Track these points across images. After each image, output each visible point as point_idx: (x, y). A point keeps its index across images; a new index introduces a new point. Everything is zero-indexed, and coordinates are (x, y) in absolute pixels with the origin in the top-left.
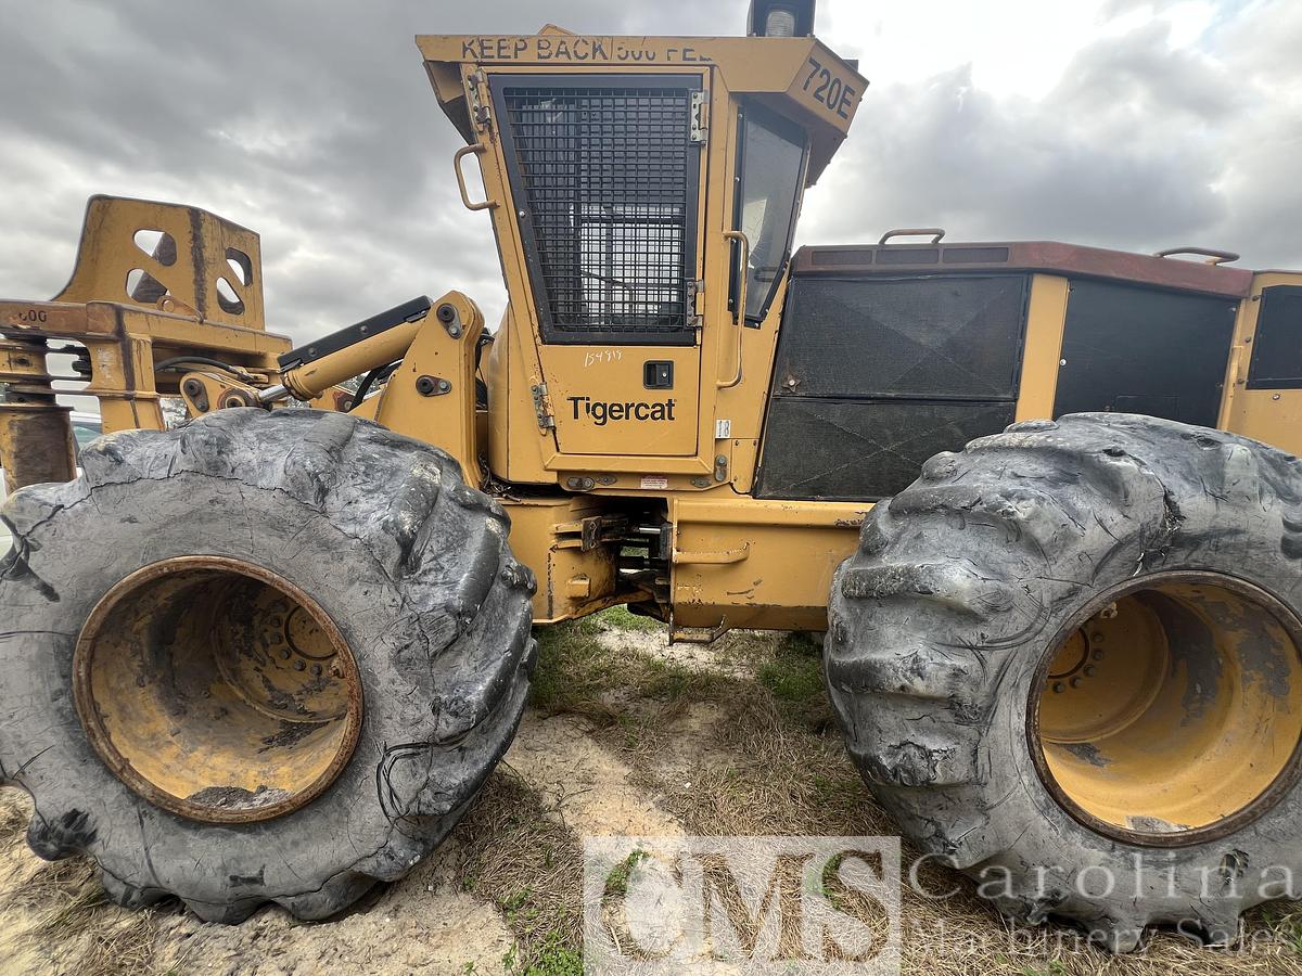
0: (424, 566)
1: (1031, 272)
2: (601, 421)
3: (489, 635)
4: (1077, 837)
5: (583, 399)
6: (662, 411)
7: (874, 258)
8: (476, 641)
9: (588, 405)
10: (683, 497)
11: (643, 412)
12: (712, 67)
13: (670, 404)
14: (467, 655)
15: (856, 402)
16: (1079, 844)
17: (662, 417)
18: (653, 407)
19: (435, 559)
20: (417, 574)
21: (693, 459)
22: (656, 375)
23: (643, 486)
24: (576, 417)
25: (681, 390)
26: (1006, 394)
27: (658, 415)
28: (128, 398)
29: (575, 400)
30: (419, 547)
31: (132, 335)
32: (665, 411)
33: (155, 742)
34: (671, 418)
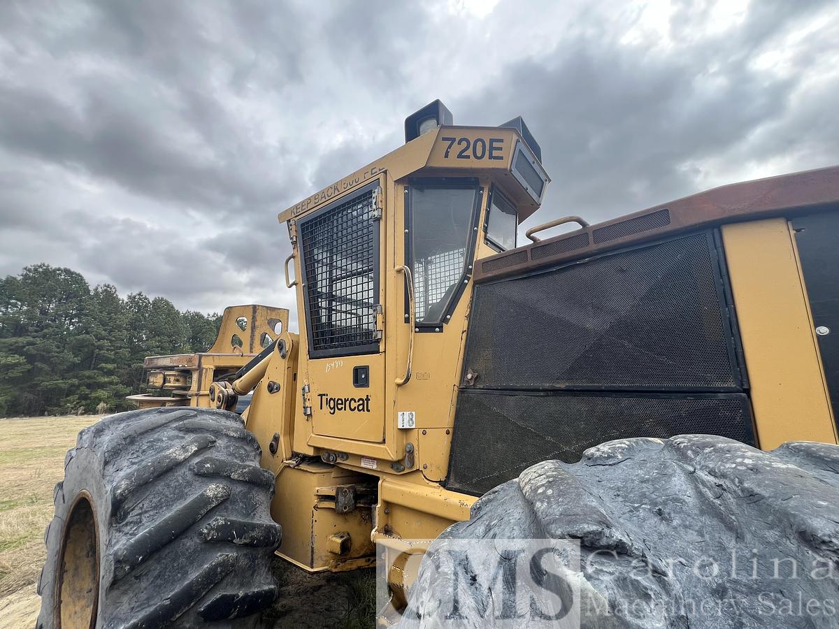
0: (129, 519)
2: (332, 411)
3: (159, 581)
5: (324, 395)
6: (363, 404)
7: (529, 255)
8: (143, 585)
9: (327, 399)
10: (388, 479)
11: (354, 405)
12: (385, 172)
13: (368, 399)
14: (131, 595)
15: (532, 394)
17: (363, 409)
18: (358, 401)
19: (140, 514)
20: (121, 525)
21: (382, 446)
22: (360, 377)
23: (363, 465)
24: (321, 409)
25: (373, 389)
27: (361, 407)
28: (197, 395)
29: (321, 395)
30: (131, 504)
31: (204, 366)
32: (364, 405)
34: (368, 411)
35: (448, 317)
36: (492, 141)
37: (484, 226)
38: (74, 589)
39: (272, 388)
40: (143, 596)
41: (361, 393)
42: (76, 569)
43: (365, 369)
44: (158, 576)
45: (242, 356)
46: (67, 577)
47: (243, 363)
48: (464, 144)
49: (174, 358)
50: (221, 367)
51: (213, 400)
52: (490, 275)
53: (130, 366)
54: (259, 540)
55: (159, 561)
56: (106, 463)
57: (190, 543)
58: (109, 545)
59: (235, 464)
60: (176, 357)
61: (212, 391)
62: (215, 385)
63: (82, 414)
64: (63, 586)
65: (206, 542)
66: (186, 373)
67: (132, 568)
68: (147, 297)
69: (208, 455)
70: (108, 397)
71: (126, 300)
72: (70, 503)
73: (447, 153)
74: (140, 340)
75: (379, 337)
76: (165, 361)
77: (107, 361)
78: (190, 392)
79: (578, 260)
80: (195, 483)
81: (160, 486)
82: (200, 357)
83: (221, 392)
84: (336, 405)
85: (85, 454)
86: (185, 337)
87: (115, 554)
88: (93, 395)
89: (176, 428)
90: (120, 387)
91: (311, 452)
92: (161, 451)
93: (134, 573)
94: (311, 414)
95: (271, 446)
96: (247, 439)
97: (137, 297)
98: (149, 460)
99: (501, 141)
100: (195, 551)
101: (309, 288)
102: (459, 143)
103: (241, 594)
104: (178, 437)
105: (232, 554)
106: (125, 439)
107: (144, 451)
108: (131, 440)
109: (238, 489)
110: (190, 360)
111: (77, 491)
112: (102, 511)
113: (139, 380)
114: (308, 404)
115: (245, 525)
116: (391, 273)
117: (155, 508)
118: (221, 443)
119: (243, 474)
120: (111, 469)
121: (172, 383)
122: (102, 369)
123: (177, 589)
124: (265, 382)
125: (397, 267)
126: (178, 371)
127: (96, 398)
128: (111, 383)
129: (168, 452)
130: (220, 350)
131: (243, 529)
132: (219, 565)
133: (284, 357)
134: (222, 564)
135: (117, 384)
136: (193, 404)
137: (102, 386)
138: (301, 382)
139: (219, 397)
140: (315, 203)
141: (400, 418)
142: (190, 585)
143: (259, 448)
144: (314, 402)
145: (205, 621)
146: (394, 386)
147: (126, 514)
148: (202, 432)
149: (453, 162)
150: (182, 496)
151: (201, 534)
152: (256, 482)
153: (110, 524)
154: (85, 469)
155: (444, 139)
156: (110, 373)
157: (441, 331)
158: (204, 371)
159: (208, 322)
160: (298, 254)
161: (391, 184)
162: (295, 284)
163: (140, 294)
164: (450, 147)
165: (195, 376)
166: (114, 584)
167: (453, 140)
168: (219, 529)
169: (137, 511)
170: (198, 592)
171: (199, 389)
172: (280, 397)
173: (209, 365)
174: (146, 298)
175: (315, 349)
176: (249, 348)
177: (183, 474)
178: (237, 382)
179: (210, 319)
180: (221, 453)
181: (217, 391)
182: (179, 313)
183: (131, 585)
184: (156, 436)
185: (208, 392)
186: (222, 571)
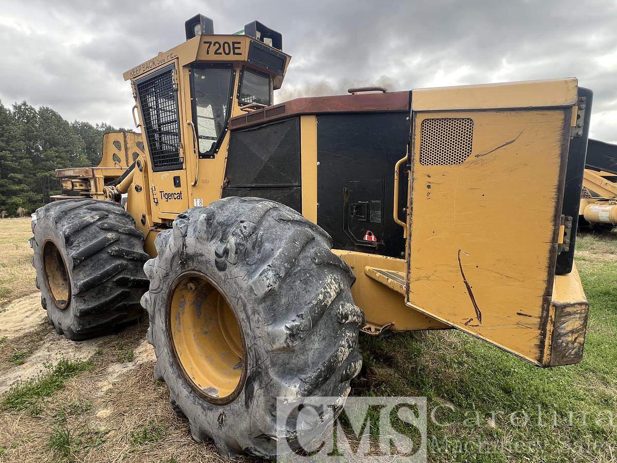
1: (299, 116)
4: (180, 381)
11: (176, 196)
12: (178, 58)
13: (181, 193)
16: (180, 385)
26: (296, 183)
28: (96, 194)
31: (97, 176)
33: (58, 286)
35: (217, 150)
36: (234, 43)
37: (237, 95)
38: (55, 284)
39: (138, 189)
40: (88, 273)
41: (177, 190)
42: (53, 275)
43: (178, 178)
44: (93, 266)
45: (121, 169)
46: (50, 279)
47: (120, 173)
48: (217, 45)
49: (76, 171)
50: (108, 177)
51: (107, 197)
52: (234, 128)
53: (34, 175)
54: (137, 259)
55: (91, 261)
56: (56, 223)
57: (104, 256)
58: (68, 254)
59: (120, 226)
60: (77, 170)
61: (105, 192)
62: (106, 189)
63: (6, 217)
64: (49, 282)
65: (111, 256)
66: (86, 181)
67: (81, 262)
68: (33, 107)
69: (105, 221)
70: (24, 203)
71: (12, 110)
72: (41, 245)
73: (208, 51)
74: (37, 150)
75: (182, 161)
76: (70, 172)
77: (14, 170)
78: (91, 193)
79: (262, 124)
80: (101, 233)
81: (85, 233)
82: (93, 170)
83: (110, 192)
84: (168, 196)
85: (43, 221)
86: (79, 148)
87: (72, 256)
88: (9, 201)
89: (86, 208)
90: (31, 194)
91: (160, 221)
92: (81, 218)
93: (82, 264)
94: (157, 202)
95: (142, 220)
96: (126, 216)
97: (23, 107)
98: (76, 221)
99: (239, 43)
100: (107, 259)
101: (148, 129)
102: (214, 45)
103: (132, 278)
104: (88, 212)
105: (125, 262)
106: (62, 212)
107: (73, 218)
108: (65, 213)
109: (124, 237)
110: (87, 172)
111: (44, 240)
112: (60, 244)
113: (47, 188)
114: (155, 197)
115: (129, 251)
116: (185, 125)
117: (85, 241)
118: (110, 216)
119: (125, 230)
120: (59, 225)
121: (78, 187)
122: (12, 179)
123: (102, 271)
124: (133, 185)
125: (188, 122)
126: (80, 179)
127: (13, 204)
128: (23, 191)
129: (85, 219)
130: (105, 165)
131: (128, 253)
132: (119, 265)
133: (141, 170)
134: (121, 265)
135: (27, 191)
136: (95, 198)
137: (15, 193)
138: (151, 185)
139: (109, 195)
140: (144, 71)
141: (195, 202)
142: (107, 270)
143: (133, 220)
144: (158, 196)
145: (117, 285)
146: (191, 186)
147: (72, 243)
148: (101, 211)
149: (212, 57)
150: (95, 237)
151: (108, 252)
152: (132, 234)
153: (66, 247)
154: (45, 228)
155: (205, 43)
156: (20, 182)
157: (214, 158)
158: (97, 179)
159: (98, 133)
160: (138, 105)
161: (181, 68)
162: (139, 126)
163: (25, 104)
164: (209, 47)
165: (92, 183)
166: (75, 267)
167: (210, 43)
168: (116, 251)
169: (76, 242)
170: (111, 274)
171: (97, 191)
172: (143, 193)
173: (100, 175)
174: (32, 109)
175: (156, 166)
176: (126, 163)
177: (93, 229)
178: (118, 186)
179: (99, 129)
180: (112, 220)
181: (108, 192)
182: (68, 124)
183: (82, 269)
184: (77, 212)
185: (102, 193)
186: (120, 268)
